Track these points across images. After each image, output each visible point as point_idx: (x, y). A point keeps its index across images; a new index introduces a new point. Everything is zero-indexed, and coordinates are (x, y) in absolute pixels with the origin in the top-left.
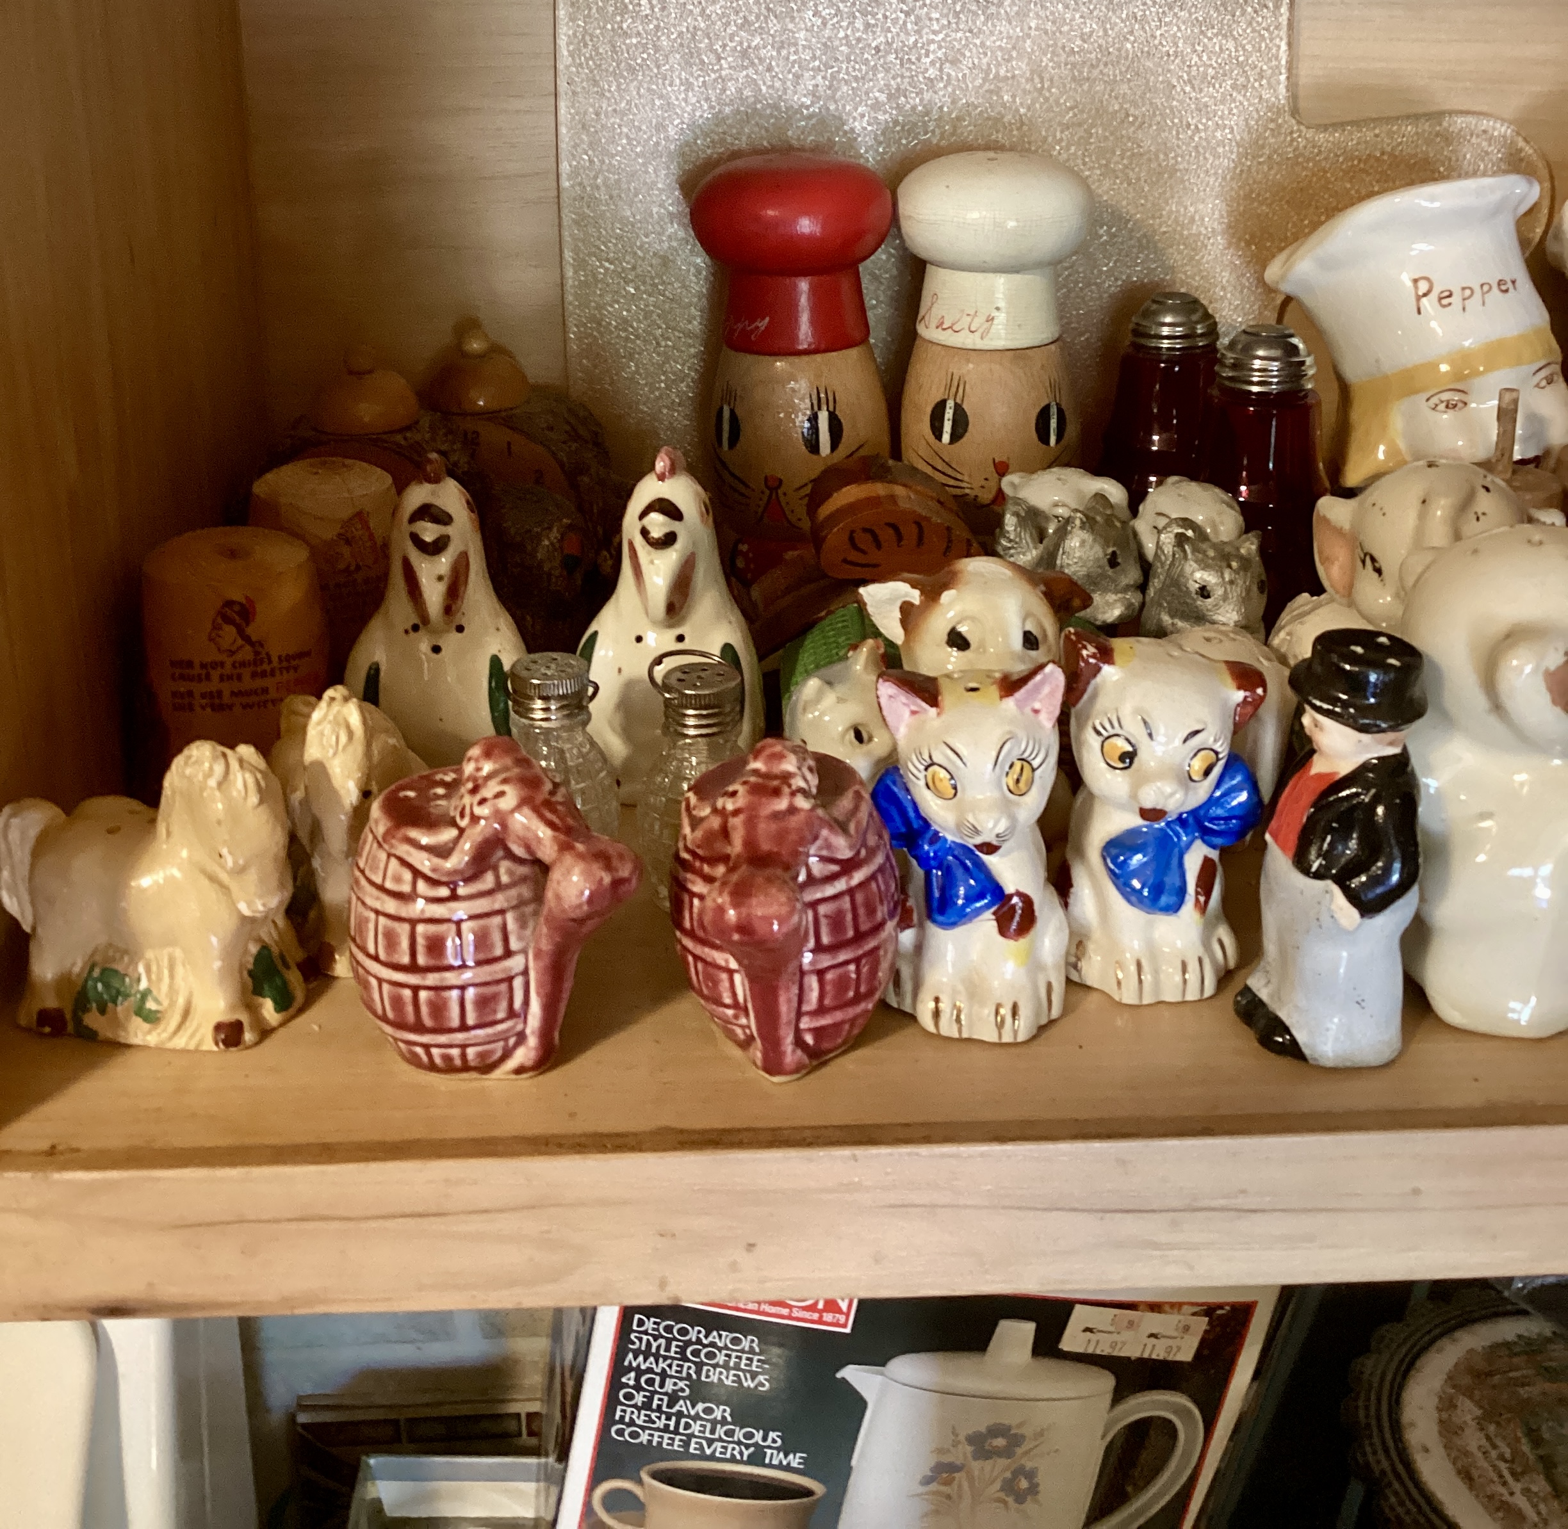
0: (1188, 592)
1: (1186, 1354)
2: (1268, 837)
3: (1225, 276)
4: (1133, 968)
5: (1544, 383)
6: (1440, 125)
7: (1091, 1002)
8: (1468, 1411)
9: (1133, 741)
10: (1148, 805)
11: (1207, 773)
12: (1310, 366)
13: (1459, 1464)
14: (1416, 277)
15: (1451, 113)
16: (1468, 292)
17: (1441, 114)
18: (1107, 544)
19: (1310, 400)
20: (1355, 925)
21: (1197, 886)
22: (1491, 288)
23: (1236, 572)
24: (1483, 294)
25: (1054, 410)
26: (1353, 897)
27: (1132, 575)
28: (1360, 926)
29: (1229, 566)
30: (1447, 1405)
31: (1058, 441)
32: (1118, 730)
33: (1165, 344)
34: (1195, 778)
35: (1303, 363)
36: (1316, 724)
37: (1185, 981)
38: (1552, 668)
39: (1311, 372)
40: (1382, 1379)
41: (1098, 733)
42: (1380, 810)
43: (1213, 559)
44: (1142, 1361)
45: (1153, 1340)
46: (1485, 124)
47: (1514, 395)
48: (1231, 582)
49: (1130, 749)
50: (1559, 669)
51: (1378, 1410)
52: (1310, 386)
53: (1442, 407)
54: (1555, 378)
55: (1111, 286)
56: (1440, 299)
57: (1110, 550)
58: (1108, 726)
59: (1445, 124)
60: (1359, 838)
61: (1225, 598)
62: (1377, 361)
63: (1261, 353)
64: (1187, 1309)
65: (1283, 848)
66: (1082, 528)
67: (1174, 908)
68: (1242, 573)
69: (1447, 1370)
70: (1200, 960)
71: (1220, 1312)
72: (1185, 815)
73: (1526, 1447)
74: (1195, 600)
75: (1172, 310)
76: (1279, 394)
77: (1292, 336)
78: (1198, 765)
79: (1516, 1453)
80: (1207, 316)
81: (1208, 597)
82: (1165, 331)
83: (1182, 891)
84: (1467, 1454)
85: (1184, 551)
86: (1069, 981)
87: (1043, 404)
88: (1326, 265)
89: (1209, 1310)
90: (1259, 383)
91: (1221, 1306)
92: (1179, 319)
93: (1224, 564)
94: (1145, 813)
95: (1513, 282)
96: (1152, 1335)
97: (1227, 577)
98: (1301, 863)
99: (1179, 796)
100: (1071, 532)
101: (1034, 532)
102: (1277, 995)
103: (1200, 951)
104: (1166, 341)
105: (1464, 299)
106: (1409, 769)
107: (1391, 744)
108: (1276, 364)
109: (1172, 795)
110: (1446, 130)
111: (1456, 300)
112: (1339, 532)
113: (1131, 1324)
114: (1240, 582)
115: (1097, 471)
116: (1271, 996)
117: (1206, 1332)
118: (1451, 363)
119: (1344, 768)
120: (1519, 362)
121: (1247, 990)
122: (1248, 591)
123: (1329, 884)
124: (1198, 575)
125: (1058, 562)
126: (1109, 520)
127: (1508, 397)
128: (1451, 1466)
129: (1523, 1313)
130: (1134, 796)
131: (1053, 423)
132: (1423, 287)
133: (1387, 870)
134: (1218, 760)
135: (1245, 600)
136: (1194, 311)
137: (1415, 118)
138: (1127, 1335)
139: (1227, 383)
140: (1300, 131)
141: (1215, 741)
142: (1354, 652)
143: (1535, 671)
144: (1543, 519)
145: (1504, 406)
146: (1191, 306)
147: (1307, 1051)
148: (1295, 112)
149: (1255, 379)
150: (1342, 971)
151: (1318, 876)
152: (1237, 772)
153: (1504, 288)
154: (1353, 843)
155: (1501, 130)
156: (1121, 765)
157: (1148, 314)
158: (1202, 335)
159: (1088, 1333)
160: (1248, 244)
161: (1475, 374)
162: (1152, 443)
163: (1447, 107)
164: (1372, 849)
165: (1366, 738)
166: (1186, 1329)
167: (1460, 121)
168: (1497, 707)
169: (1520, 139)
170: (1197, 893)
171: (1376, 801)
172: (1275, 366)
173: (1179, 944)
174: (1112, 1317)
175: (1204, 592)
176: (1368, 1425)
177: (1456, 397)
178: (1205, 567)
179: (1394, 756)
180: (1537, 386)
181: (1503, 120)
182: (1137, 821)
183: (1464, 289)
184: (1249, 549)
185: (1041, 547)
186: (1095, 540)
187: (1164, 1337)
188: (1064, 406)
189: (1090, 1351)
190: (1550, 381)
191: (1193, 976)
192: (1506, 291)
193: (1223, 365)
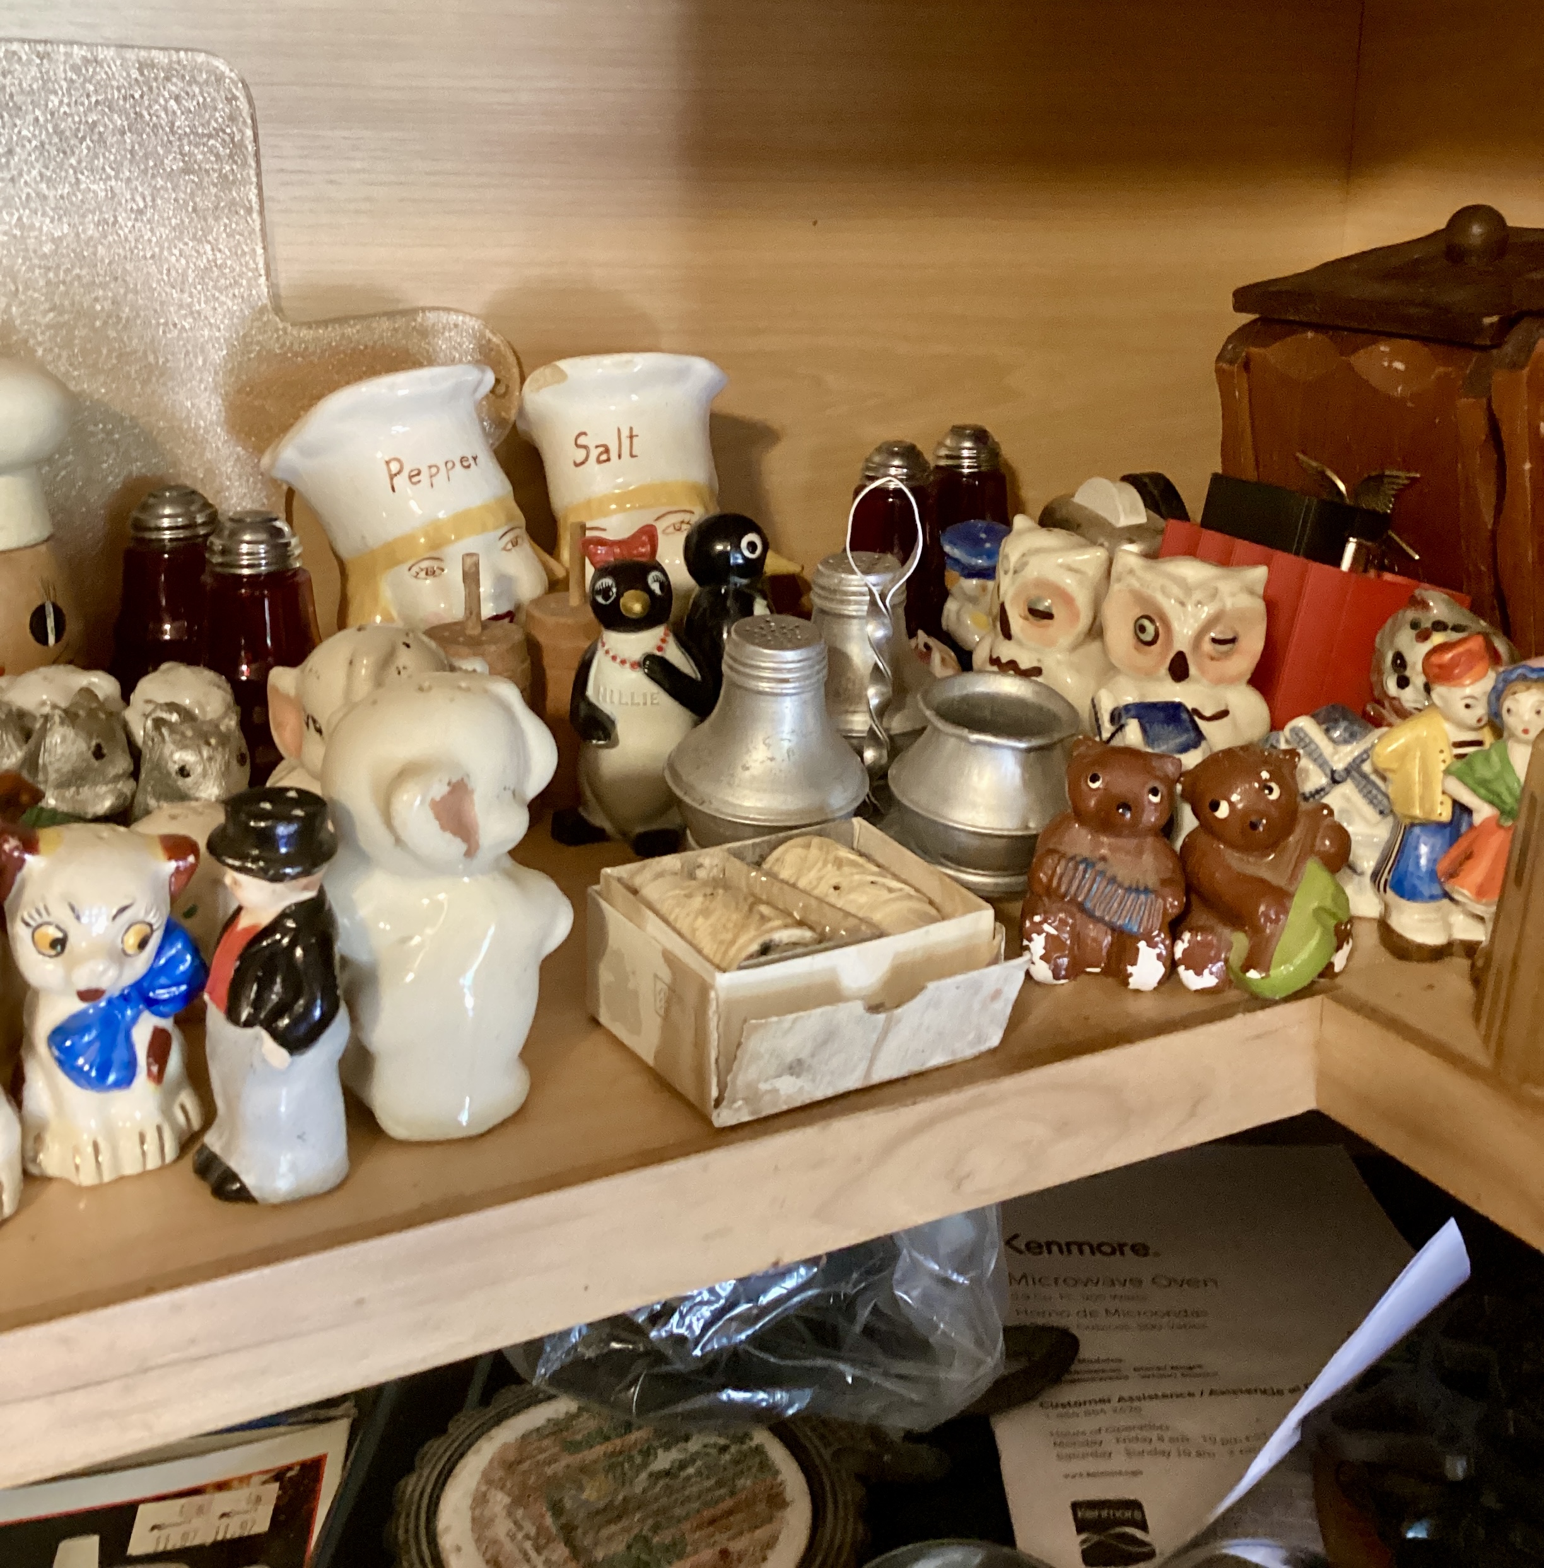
0: (169, 774)
1: (262, 1525)
2: (206, 997)
3: (228, 467)
4: (90, 1150)
5: (510, 546)
6: (415, 320)
7: (51, 1193)
8: (500, 1500)
9: (62, 926)
10: (83, 986)
11: (142, 944)
12: (296, 547)
13: (488, 1555)
14: (387, 459)
15: (423, 310)
16: (434, 470)
17: (414, 311)
18: (90, 736)
19: (300, 578)
20: (286, 1065)
21: (149, 1056)
22: (454, 465)
23: (215, 749)
24: (448, 470)
25: (50, 610)
26: (281, 1038)
27: (122, 763)
28: (292, 1064)
29: (208, 744)
30: (480, 1500)
31: (57, 640)
32: (46, 918)
33: (167, 535)
34: (130, 951)
35: (288, 544)
36: (235, 882)
37: (144, 1153)
38: (438, 798)
39: (297, 552)
40: (422, 1494)
41: (27, 924)
42: (299, 952)
43: (191, 738)
44: (218, 1545)
45: (225, 1520)
46: (454, 318)
47: (474, 558)
48: (210, 759)
49: (60, 935)
50: (443, 798)
51: (417, 1527)
52: (298, 565)
53: (423, 574)
54: (520, 541)
55: (114, 482)
56: (411, 477)
57: (94, 743)
58: (36, 916)
59: (419, 320)
60: (283, 981)
61: (204, 774)
62: (363, 537)
63: (247, 537)
64: (256, 1480)
65: (218, 1006)
66: (62, 723)
67: (126, 1080)
68: (220, 749)
69: (481, 1469)
70: (159, 1129)
71: (290, 1474)
72: (126, 992)
73: (549, 1520)
74: (176, 781)
75: (171, 502)
76: (269, 575)
77: (276, 519)
78: (132, 940)
79: (541, 1529)
80: (206, 505)
81: (188, 775)
82: (166, 523)
83: (131, 1066)
84: (495, 1542)
85: (161, 734)
86: (26, 1173)
87: (39, 603)
88: (308, 452)
89: (279, 1476)
90: (248, 566)
91: (289, 1468)
92: (179, 510)
93: (201, 743)
94: (84, 995)
95: (475, 459)
96: (224, 1515)
97: (205, 754)
98: (232, 1015)
99: (112, 973)
100: (50, 729)
101: (17, 733)
102: (227, 1146)
103: (157, 1119)
104: (167, 532)
105: (431, 477)
106: (327, 907)
107: (306, 888)
108: (262, 546)
109: (104, 972)
110: (421, 325)
111: (424, 477)
112: (286, 698)
113: (200, 1510)
114: (219, 757)
115: (89, 665)
116: (222, 1149)
117: (279, 1498)
118: (426, 535)
119: (265, 918)
120: (484, 529)
121: (204, 1147)
122: (228, 765)
123: (259, 1031)
124: (177, 756)
125: (41, 761)
126: (92, 714)
127: (469, 561)
128: (481, 1557)
129: (550, 1398)
130: (68, 980)
131: (50, 623)
132: (395, 467)
133: (309, 1009)
134: (152, 931)
135: (226, 773)
136: (192, 502)
137: (391, 315)
138: (197, 1522)
139: (219, 569)
140: (285, 330)
141: (147, 913)
142: (264, 809)
143: (422, 802)
144: (464, 667)
145: (467, 569)
146: (188, 497)
147: (255, 1193)
148: (278, 310)
149: (245, 563)
150: (283, 1109)
151: (248, 1024)
152: (177, 940)
153: (466, 464)
154: (278, 988)
155: (474, 324)
156: (53, 952)
157: (145, 507)
158: (204, 524)
159: (156, 1531)
160: (248, 435)
161: (448, 542)
162: (163, 632)
163: (421, 304)
164: (294, 990)
165: (279, 887)
166: (259, 1499)
167: (431, 317)
168: (398, 841)
169: (487, 331)
170: (149, 1065)
171: (293, 945)
172: (262, 548)
173: (138, 1115)
174: (178, 1509)
175: (183, 772)
176: (407, 1542)
177: (435, 564)
178: (183, 747)
179: (312, 900)
180: (504, 549)
181: (471, 315)
182: (79, 1006)
183: (430, 467)
184: (227, 726)
185: (25, 748)
186: (77, 735)
187: (238, 1513)
188: (60, 604)
189: (161, 1548)
190: (515, 543)
191: (151, 1146)
192: (469, 467)
193: (213, 552)
